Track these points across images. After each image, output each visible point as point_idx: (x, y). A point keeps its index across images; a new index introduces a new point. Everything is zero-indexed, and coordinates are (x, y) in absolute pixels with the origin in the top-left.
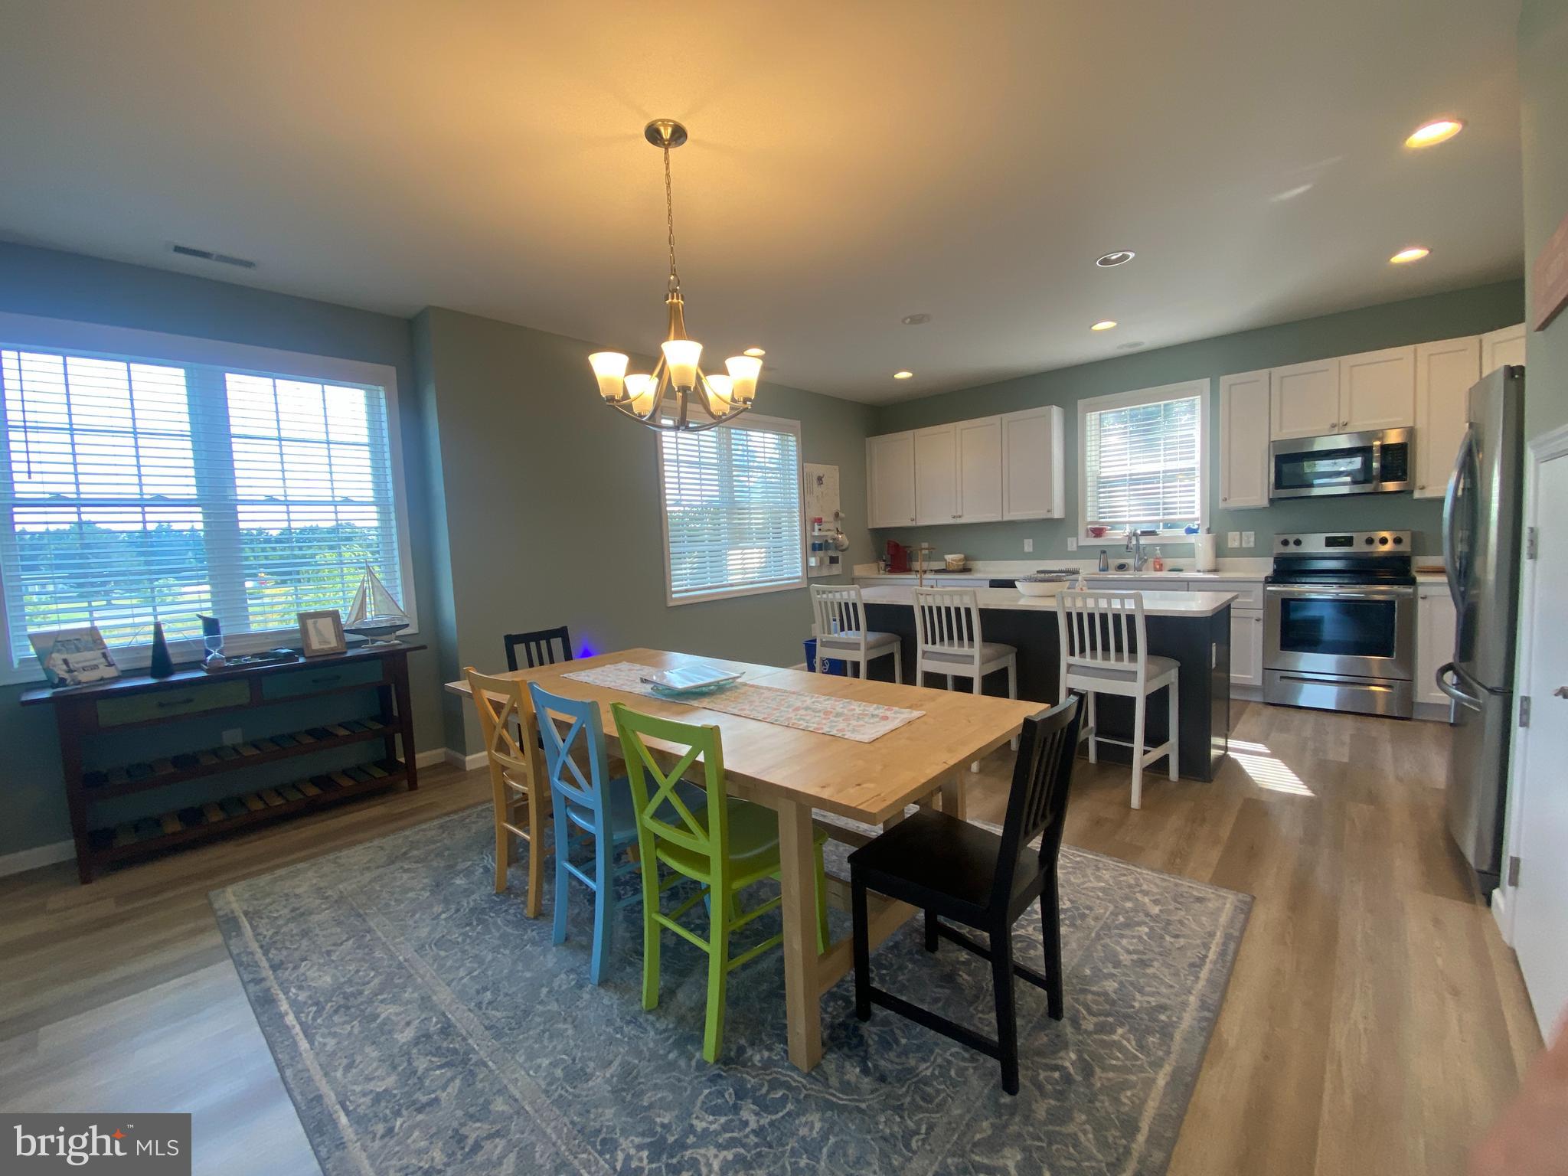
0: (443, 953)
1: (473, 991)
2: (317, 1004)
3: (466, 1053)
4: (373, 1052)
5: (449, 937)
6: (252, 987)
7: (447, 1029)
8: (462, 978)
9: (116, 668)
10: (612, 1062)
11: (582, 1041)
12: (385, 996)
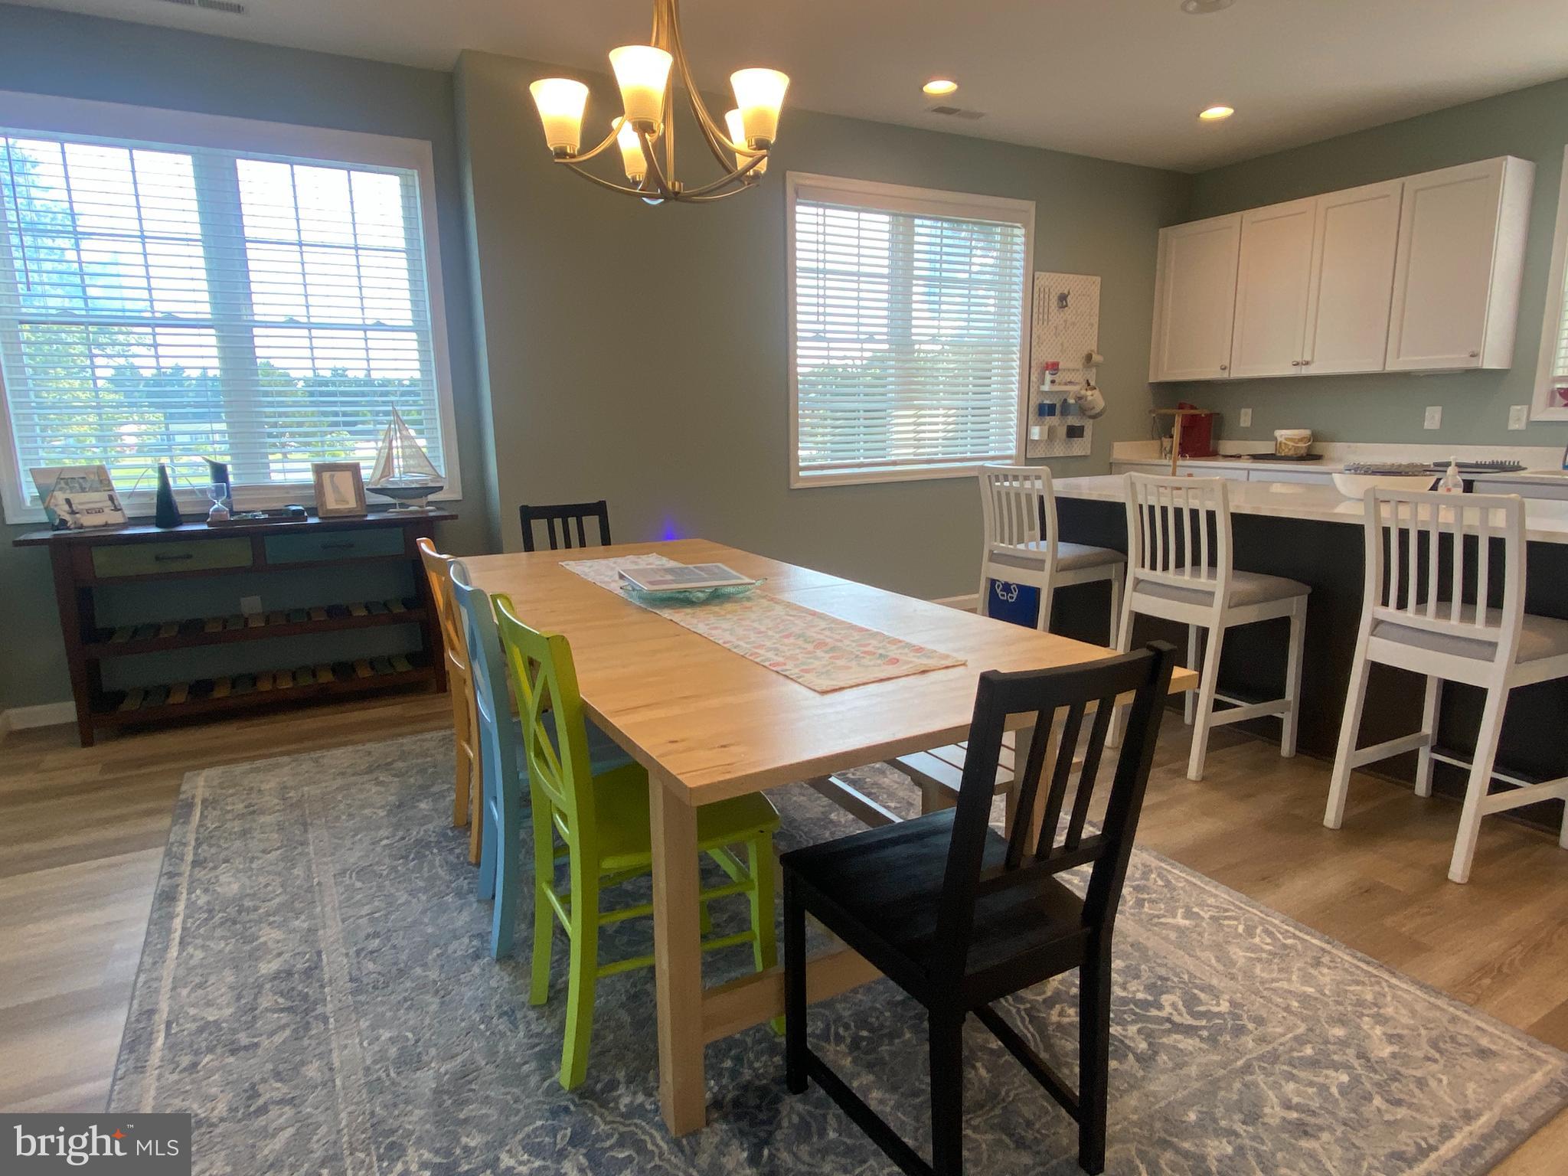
0: (359, 885)
1: (362, 935)
2: (210, 911)
3: (315, 1003)
4: (229, 976)
5: (375, 868)
6: (164, 881)
7: (312, 971)
8: (361, 917)
9: (124, 515)
10: (457, 1055)
11: (439, 1022)
12: (276, 918)
